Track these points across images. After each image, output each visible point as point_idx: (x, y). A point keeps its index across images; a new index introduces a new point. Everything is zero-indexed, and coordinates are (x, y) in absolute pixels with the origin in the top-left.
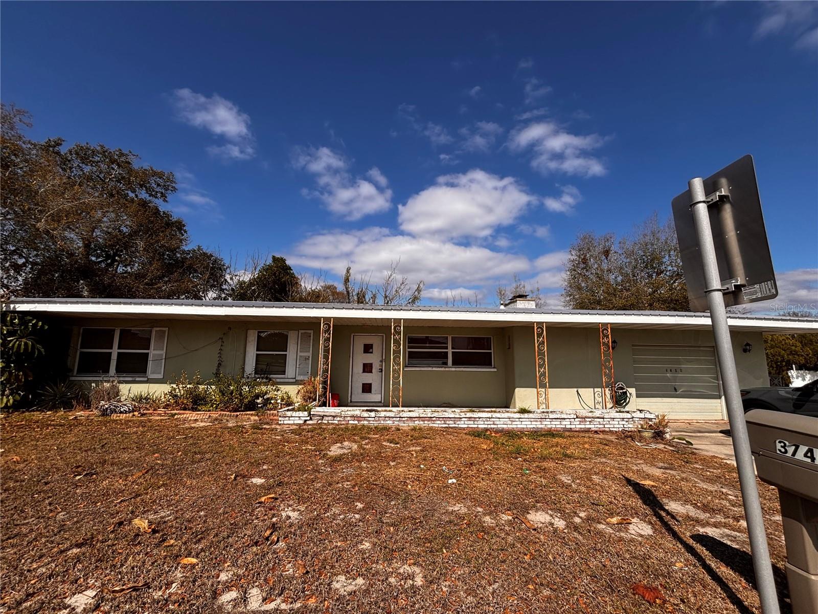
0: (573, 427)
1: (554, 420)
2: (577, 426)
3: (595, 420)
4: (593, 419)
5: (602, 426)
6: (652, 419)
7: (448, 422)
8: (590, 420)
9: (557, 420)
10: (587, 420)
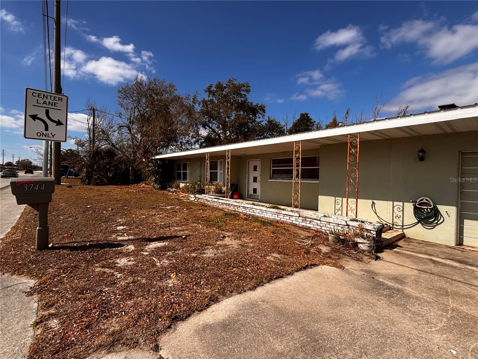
0: (297, 223)
1: (285, 216)
2: (301, 223)
3: (314, 221)
4: (312, 220)
5: (319, 227)
6: (370, 230)
7: (235, 208)
8: (310, 220)
9: (287, 216)
10: (308, 219)
